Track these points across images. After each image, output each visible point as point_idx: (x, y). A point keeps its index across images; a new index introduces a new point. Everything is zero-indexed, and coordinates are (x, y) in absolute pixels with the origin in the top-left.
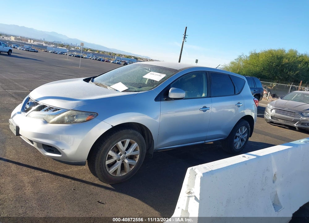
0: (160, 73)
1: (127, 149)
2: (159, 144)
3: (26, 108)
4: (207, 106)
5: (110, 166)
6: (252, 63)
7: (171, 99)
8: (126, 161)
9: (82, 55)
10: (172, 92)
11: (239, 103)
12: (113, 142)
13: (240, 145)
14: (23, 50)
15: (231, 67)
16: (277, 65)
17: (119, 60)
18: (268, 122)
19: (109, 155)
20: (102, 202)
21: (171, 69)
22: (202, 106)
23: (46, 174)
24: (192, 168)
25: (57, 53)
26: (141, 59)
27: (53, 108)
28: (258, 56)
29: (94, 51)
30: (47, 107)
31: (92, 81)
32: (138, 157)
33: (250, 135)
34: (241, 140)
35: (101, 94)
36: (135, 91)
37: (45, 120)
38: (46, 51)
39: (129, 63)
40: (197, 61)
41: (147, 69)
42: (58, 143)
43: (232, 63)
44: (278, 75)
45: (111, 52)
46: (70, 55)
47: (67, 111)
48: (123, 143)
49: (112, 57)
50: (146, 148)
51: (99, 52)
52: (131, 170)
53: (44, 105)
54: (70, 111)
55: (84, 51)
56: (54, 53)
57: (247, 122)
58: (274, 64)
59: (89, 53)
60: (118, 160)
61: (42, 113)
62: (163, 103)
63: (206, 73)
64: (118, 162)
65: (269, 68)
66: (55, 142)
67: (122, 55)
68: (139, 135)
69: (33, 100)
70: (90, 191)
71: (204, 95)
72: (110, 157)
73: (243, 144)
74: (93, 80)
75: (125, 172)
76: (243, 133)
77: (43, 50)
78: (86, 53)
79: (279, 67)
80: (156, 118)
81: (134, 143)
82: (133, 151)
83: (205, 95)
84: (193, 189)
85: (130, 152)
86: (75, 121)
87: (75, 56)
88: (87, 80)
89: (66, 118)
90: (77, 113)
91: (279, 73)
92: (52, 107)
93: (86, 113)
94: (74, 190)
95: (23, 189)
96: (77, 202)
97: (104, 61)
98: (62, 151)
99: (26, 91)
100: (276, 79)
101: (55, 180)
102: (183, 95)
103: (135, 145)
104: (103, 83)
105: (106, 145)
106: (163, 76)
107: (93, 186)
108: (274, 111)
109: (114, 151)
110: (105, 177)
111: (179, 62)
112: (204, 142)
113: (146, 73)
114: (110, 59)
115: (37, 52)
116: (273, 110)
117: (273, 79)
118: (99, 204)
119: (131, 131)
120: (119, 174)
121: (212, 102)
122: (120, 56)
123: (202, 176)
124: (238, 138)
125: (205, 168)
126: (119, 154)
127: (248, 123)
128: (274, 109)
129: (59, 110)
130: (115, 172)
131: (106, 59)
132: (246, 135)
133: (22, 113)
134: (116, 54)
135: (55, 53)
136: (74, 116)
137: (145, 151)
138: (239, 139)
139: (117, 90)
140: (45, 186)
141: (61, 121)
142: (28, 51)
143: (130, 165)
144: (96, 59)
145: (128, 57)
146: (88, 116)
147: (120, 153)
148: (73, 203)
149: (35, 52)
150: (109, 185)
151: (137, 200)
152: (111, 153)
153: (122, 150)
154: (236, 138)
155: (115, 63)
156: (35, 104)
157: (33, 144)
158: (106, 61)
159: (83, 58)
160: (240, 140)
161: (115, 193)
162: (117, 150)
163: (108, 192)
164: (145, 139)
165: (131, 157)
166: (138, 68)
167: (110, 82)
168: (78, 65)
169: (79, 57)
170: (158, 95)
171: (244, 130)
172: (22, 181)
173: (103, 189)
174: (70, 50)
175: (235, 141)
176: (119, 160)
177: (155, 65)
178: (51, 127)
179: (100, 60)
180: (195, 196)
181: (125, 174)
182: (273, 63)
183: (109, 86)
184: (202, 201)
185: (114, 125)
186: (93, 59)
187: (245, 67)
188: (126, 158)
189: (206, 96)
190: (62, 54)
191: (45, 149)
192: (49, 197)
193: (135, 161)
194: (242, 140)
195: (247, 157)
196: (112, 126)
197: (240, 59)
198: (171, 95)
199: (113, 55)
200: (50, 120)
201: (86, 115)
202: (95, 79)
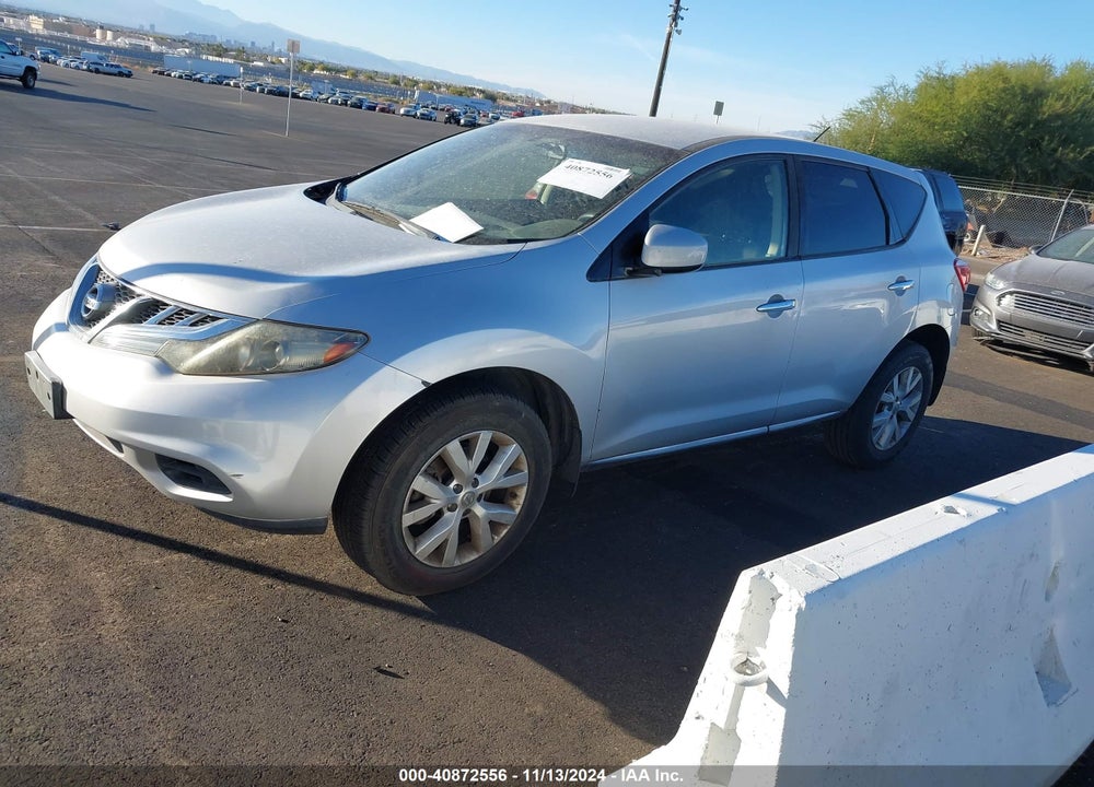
0: (607, 163)
1: (481, 469)
2: (601, 445)
3: (87, 310)
4: (785, 292)
5: (419, 530)
6: (925, 114)
7: (652, 271)
8: (479, 510)
9: (293, 89)
10: (655, 241)
11: (901, 281)
12: (431, 443)
13: (894, 437)
14: (77, 68)
15: (845, 133)
16: (1018, 124)
17: (429, 102)
18: (984, 343)
19: (414, 491)
20: (390, 670)
21: (649, 145)
22: (766, 296)
23: (176, 557)
24: (762, 573)
25: (200, 80)
26: (508, 99)
27: (191, 313)
28: (952, 90)
29: (338, 71)
30: (169, 308)
31: (340, 198)
32: (522, 494)
33: (930, 396)
34: (898, 416)
35: (379, 253)
36: (510, 241)
37: (164, 361)
38: (162, 73)
39: (465, 113)
40: (719, 108)
41: (551, 149)
42: (218, 451)
43: (850, 115)
44: (1018, 162)
45: (398, 73)
46: (249, 89)
47: (248, 325)
48: (468, 447)
49: (404, 94)
50: (550, 460)
51: (356, 73)
52: (496, 542)
53: (158, 301)
54: (258, 326)
55: (300, 70)
56: (189, 78)
57: (924, 350)
58: (1010, 117)
59: (319, 79)
60: (449, 510)
61: (148, 330)
62: (621, 288)
63: (785, 162)
64: (447, 514)
65: (989, 133)
66: (207, 447)
67: (439, 86)
68: (527, 413)
69: (112, 277)
70: (345, 626)
71: (772, 251)
72: (419, 500)
73: (904, 431)
74: (342, 190)
75: (475, 548)
76: (908, 390)
77: (151, 70)
78: (309, 80)
79: (1023, 128)
80: (589, 346)
81: (508, 444)
82: (506, 475)
83: (779, 250)
84: (759, 649)
85: (493, 477)
86: (282, 363)
87: (270, 92)
88: (318, 194)
89: (245, 351)
90: (287, 334)
91: (1022, 153)
92: (189, 308)
93: (321, 332)
94: (283, 621)
95: (92, 620)
96: (299, 672)
97: (373, 109)
98: (233, 481)
99: (91, 226)
100: (1008, 176)
101: (213, 582)
102: (697, 253)
103: (512, 451)
104: (383, 206)
105: (403, 456)
106: (621, 175)
107: (354, 606)
108: (1008, 301)
109: (434, 477)
110: (402, 573)
111: (654, 113)
112: (764, 429)
113: (551, 164)
114: (397, 102)
115: (129, 75)
116: (1008, 296)
117: (998, 177)
118: (382, 676)
119: (498, 401)
120: (452, 559)
121: (804, 278)
122: (431, 88)
123: (804, 606)
124: (886, 411)
125: (811, 569)
126: (452, 486)
127: (927, 353)
128: (1011, 293)
129: (214, 319)
130: (439, 552)
131: (379, 100)
132: (917, 399)
133: (72, 327)
134: (416, 83)
135: (195, 80)
136: (275, 345)
137: (548, 471)
138: (891, 413)
139: (438, 238)
140: (174, 607)
141: (225, 366)
142: (97, 71)
143: (494, 526)
144: (345, 103)
145: (461, 94)
146: (332, 346)
147: (455, 483)
148: (284, 675)
149: (121, 74)
150: (414, 598)
151: (521, 658)
152: (421, 484)
153: (461, 473)
154: (880, 411)
155: (414, 116)
156: (121, 292)
157: (121, 451)
158: (382, 110)
159: (299, 97)
160: (895, 416)
161: (440, 628)
162: (444, 473)
163: (412, 626)
164: (548, 428)
165: (497, 497)
166: (517, 143)
167: (408, 201)
168: (280, 126)
169: (283, 94)
170: (601, 256)
171: (912, 378)
172: (87, 590)
173: (393, 615)
174: (251, 70)
175: (877, 420)
176: (452, 509)
177: (584, 128)
178: (185, 389)
179: (358, 105)
180: (770, 683)
181: (473, 557)
182: (1004, 116)
183: (407, 218)
184: (798, 702)
185: (433, 381)
186: (336, 102)
187: (896, 130)
188: (479, 500)
189: (782, 255)
190: (221, 83)
191: (169, 472)
192: (192, 652)
193: (513, 508)
194: (901, 417)
195: (965, 513)
196: (424, 383)
197: (881, 97)
198: (653, 256)
199: (405, 85)
200: (182, 360)
201: (323, 340)
202: (350, 187)
